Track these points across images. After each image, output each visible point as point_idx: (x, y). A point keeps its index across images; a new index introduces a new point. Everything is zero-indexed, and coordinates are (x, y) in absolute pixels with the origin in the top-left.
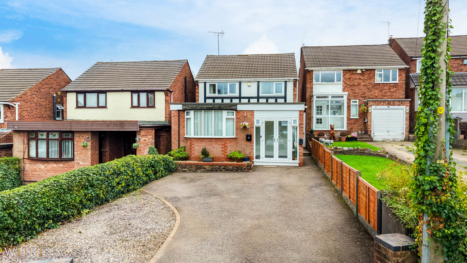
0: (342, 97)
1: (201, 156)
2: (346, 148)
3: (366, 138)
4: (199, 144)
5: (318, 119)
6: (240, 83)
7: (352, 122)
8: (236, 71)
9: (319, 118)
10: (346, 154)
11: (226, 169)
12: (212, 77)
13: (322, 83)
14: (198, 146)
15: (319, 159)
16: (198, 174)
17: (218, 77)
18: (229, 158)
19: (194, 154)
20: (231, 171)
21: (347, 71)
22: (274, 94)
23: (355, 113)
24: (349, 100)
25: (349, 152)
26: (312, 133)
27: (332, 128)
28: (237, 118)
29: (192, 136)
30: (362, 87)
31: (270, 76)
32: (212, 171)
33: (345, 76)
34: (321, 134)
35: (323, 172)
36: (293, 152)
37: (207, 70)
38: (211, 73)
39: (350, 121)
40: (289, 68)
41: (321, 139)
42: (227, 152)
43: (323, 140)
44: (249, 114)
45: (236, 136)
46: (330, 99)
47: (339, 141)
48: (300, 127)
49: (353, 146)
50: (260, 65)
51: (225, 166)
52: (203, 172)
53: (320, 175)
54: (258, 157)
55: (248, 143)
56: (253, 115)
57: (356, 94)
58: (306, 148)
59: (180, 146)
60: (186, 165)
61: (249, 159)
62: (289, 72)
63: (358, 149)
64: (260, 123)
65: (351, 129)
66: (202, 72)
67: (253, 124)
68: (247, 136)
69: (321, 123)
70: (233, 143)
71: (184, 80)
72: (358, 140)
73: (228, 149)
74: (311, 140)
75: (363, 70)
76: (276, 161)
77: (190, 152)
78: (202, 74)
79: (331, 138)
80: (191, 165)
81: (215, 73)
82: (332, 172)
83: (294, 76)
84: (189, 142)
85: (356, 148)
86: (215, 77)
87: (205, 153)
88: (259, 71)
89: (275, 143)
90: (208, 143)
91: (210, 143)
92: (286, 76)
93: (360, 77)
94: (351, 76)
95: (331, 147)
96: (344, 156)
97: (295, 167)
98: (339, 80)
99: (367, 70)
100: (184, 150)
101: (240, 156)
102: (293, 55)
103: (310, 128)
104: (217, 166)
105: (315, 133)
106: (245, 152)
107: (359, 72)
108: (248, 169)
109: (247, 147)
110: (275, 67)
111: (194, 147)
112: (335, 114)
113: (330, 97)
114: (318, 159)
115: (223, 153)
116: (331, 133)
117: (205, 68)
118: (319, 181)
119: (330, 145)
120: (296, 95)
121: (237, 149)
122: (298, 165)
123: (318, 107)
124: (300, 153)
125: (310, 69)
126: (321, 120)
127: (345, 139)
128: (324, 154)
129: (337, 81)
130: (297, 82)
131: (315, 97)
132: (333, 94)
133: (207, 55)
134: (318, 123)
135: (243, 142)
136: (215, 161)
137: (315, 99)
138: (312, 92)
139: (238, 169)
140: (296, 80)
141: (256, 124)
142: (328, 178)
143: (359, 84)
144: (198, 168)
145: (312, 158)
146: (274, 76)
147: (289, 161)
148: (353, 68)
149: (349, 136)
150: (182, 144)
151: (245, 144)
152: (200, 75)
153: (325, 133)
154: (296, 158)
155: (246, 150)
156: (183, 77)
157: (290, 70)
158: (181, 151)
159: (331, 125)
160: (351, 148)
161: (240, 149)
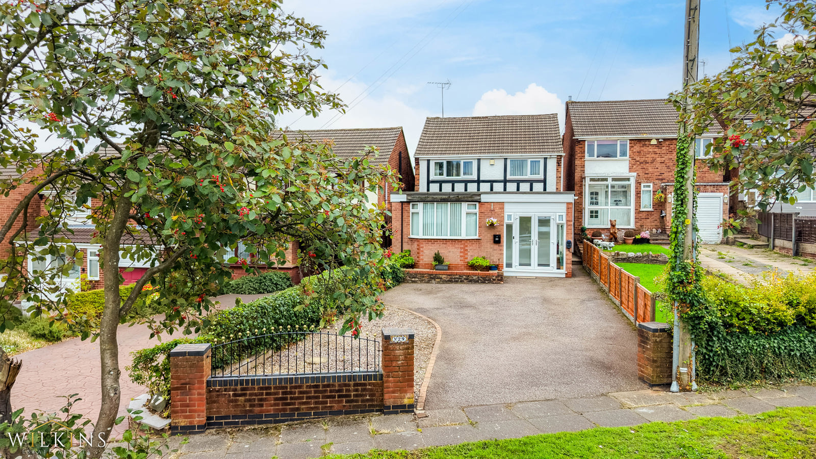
0: (628, 179)
1: (434, 263)
2: (631, 254)
3: (663, 239)
4: (431, 247)
5: (592, 212)
6: (479, 160)
7: (643, 215)
8: (472, 143)
9: (594, 210)
10: (631, 262)
11: (469, 280)
12: (439, 152)
13: (599, 158)
14: (429, 249)
15: (594, 269)
16: (433, 285)
17: (447, 152)
18: (470, 266)
19: (423, 260)
20: (476, 282)
21: (636, 142)
22: (529, 176)
23: (647, 203)
24: (638, 183)
25: (637, 260)
26: (584, 231)
27: (613, 226)
28: (481, 213)
29: (421, 236)
30: (658, 165)
31: (523, 150)
32: (450, 281)
33: (632, 149)
34: (597, 233)
35: (598, 284)
36: (558, 259)
37: (430, 141)
38: (436, 146)
39: (641, 215)
40: (549, 138)
41: (596, 240)
42: (467, 258)
43: (600, 242)
44: (497, 207)
45: (479, 236)
46: (610, 182)
47: (622, 244)
48: (567, 225)
49: (642, 251)
50: (507, 134)
51: (468, 276)
52: (438, 283)
53: (595, 288)
54: (509, 265)
55: (496, 246)
56: (503, 208)
57: (649, 175)
58: (574, 254)
59: (403, 249)
60: (416, 273)
61: (496, 267)
62: (550, 144)
63: (648, 256)
64: (512, 219)
65: (641, 226)
66: (422, 144)
67: (503, 221)
68: (495, 236)
69: (597, 217)
70: (475, 246)
71: (398, 157)
72: (651, 242)
73: (469, 254)
74: (582, 242)
75: (660, 140)
76: (534, 270)
77: (418, 257)
78: (424, 147)
79: (611, 239)
80: (422, 274)
81: (442, 146)
82: (610, 283)
83: (558, 150)
84: (416, 244)
85: (646, 253)
86: (443, 152)
87: (438, 259)
88: (505, 142)
89: (532, 247)
90: (442, 245)
91: (445, 245)
92: (546, 150)
93: (655, 150)
94: (642, 148)
95: (610, 253)
96: (629, 265)
97: (561, 278)
98: (623, 154)
99: (665, 140)
100: (410, 255)
101: (486, 263)
102: (554, 116)
103: (581, 225)
104: (457, 276)
105: (587, 232)
106: (492, 258)
107: (654, 142)
108: (498, 280)
109: (495, 252)
110: (529, 136)
111: (422, 251)
112: (617, 204)
113: (610, 180)
114: (591, 268)
115: (462, 259)
116: (612, 232)
117: (426, 138)
118: (593, 295)
119: (609, 249)
120: (560, 177)
121: (480, 254)
122: (564, 276)
123: (592, 193)
124: (567, 259)
125: (580, 138)
126: (597, 212)
127: (632, 241)
128: (601, 261)
129: (620, 156)
130: (563, 158)
131: (587, 180)
132: (614, 175)
133: (427, 118)
134: (592, 217)
135: (488, 246)
136: (452, 270)
137: (587, 182)
138: (584, 171)
139: (485, 280)
140: (561, 156)
141: (506, 221)
142: (604, 291)
143: (653, 161)
144: (432, 278)
145: (583, 267)
146: (528, 150)
147: (552, 270)
148: (645, 136)
149: (638, 237)
150: (406, 247)
151: (491, 248)
152: (420, 149)
153: (602, 232)
154: (561, 267)
155: (493, 256)
156: (397, 153)
157: (552, 141)
158: (405, 256)
159: (611, 221)
160: (639, 254)
161: (484, 255)
